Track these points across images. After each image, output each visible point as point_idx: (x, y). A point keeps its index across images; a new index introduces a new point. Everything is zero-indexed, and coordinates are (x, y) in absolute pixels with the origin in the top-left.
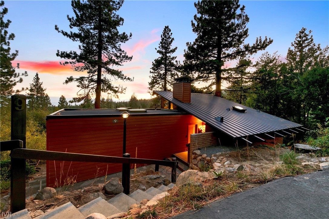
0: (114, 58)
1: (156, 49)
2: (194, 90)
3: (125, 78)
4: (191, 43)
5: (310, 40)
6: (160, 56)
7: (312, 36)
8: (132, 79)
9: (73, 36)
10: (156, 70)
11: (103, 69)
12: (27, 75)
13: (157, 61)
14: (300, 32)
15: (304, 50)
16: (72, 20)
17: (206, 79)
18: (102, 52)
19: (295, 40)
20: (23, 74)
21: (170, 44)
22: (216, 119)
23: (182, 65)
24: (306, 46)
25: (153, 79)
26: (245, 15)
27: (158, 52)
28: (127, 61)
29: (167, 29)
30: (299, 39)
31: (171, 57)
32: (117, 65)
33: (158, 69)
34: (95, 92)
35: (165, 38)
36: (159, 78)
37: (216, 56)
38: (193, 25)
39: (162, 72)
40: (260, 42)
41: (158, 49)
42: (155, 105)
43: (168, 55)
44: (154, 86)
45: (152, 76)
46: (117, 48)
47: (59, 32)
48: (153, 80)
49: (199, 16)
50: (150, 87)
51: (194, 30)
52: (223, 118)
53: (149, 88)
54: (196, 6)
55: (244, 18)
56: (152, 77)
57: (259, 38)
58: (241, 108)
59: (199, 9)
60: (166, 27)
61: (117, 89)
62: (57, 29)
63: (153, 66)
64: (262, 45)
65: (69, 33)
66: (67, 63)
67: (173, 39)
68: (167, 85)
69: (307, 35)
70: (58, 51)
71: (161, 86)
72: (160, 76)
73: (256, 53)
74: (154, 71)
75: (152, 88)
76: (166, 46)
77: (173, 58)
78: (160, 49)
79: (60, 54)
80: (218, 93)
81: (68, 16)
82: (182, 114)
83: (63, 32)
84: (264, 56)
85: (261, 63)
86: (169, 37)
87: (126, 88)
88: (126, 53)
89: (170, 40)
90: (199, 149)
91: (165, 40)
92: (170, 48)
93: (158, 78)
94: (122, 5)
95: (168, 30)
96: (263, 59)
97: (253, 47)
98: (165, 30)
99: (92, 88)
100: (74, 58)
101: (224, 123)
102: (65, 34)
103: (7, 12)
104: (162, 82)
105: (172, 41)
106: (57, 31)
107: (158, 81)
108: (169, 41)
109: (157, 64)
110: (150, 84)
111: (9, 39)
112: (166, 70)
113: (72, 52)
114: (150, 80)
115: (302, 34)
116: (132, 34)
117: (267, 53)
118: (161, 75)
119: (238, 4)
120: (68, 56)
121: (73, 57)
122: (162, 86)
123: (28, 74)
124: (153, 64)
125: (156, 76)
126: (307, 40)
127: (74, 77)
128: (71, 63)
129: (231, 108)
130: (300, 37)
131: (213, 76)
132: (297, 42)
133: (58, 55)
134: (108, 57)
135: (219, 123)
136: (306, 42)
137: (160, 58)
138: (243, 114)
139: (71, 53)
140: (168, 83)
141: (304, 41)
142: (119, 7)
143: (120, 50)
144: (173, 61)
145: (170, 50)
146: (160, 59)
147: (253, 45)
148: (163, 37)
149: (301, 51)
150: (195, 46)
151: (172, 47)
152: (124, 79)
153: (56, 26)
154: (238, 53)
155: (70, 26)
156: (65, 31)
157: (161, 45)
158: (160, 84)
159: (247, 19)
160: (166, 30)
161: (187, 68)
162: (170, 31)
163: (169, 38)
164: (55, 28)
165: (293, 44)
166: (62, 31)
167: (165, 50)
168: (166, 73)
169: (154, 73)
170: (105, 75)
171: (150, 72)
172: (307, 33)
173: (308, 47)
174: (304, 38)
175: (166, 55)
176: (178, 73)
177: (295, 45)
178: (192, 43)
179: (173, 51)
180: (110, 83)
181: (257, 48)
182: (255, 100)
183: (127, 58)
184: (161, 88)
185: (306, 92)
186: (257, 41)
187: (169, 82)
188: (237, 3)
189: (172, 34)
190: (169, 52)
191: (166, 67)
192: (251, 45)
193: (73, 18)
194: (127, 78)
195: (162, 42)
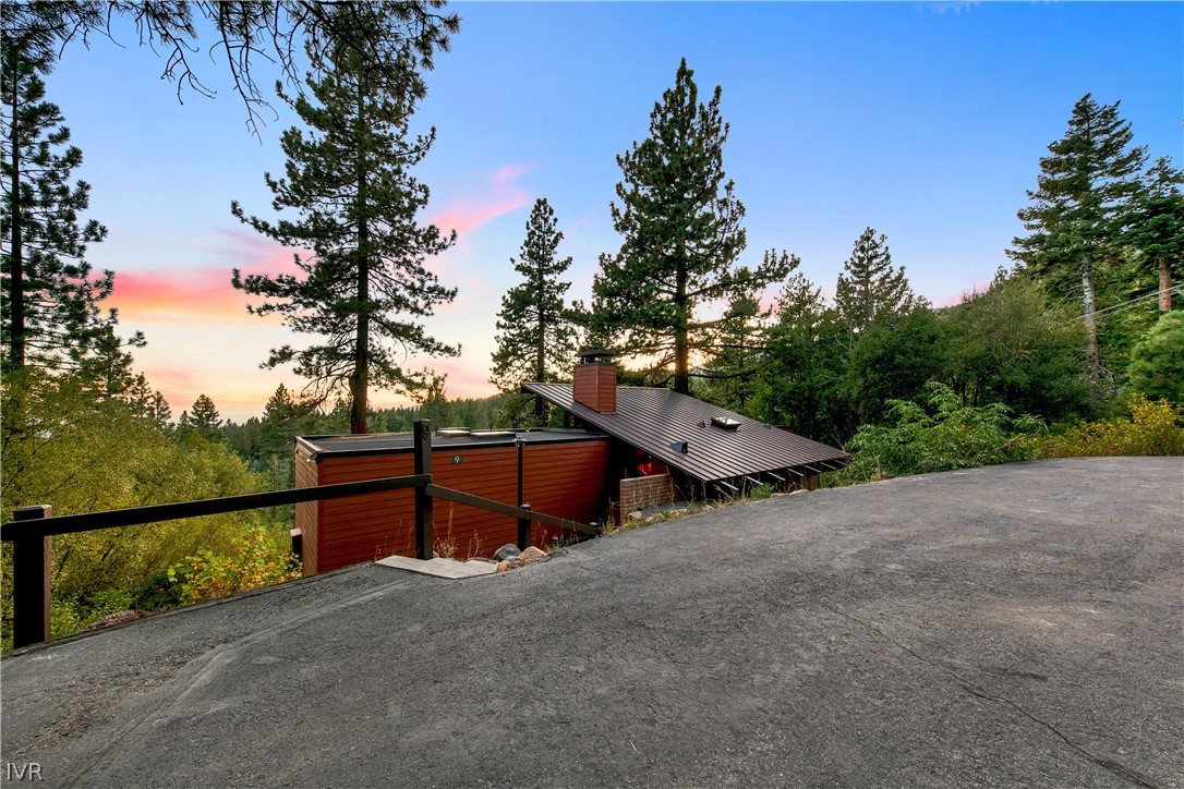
0: (402, 292)
1: (513, 261)
2: (623, 378)
3: (438, 348)
4: (609, 256)
5: (884, 257)
6: (526, 279)
7: (887, 248)
8: (457, 349)
9: (286, 232)
10: (514, 320)
11: (372, 324)
12: (145, 343)
13: (515, 294)
14: (862, 237)
15: (872, 279)
16: (279, 186)
17: (650, 349)
18: (370, 277)
19: (852, 256)
20: (131, 342)
21: (552, 248)
22: (672, 446)
23: (589, 313)
24: (876, 271)
25: (505, 343)
26: (735, 200)
27: (519, 268)
28: (443, 300)
29: (542, 208)
30: (859, 254)
31: (557, 284)
32: (415, 314)
33: (520, 317)
34: (348, 387)
35: (537, 232)
36: (523, 342)
37: (675, 290)
38: (616, 213)
39: (531, 325)
40: (773, 263)
41: (519, 261)
42: (513, 418)
43: (546, 278)
44: (510, 364)
45: (502, 336)
46: (411, 265)
47: (243, 220)
48: (507, 347)
49: (629, 188)
50: (497, 366)
51: (617, 227)
52: (686, 443)
53: (495, 370)
54: (620, 165)
55: (734, 208)
56: (504, 339)
57: (770, 252)
58: (730, 422)
59: (628, 170)
60: (539, 201)
61: (418, 380)
62: (236, 211)
63: (504, 308)
64: (777, 270)
65: (274, 224)
66: (268, 307)
67: (560, 235)
68: (546, 360)
69: (877, 246)
70: (236, 272)
71: (528, 365)
72: (526, 337)
73: (764, 287)
74: (507, 323)
75: (504, 369)
76: (541, 252)
77: (561, 288)
78: (524, 262)
79: (242, 281)
80: (682, 383)
81: (267, 175)
82: (599, 439)
83: (255, 223)
84: (795, 285)
85: (786, 300)
86: (550, 228)
87: (446, 375)
88: (436, 280)
89: (552, 238)
90: (639, 510)
91: (539, 237)
92: (552, 259)
93: (520, 341)
94: (427, 152)
95: (545, 209)
96: (792, 290)
97: (760, 274)
98: (537, 208)
99: (341, 376)
100: (286, 293)
101: (689, 454)
102: (263, 227)
103: (80, 162)
104: (531, 353)
105: (556, 241)
106: (238, 219)
107: (521, 350)
108: (549, 240)
109: (517, 304)
110: (496, 358)
111: (87, 239)
112: (541, 318)
113: (284, 277)
114: (496, 348)
115: (867, 245)
116: (457, 232)
117: (801, 275)
118: (528, 333)
119: (722, 170)
120: (270, 288)
121: (285, 290)
122: (534, 366)
123: (146, 340)
124: (506, 303)
125: (513, 335)
126: (876, 256)
127: (294, 348)
128: (281, 308)
129: (708, 422)
130: (862, 249)
131: (668, 341)
132: (857, 261)
133: (236, 284)
134: (383, 289)
135: (679, 454)
136: (875, 261)
137: (525, 285)
138: (731, 435)
139: (280, 281)
140: (548, 355)
141: (871, 259)
142: (418, 159)
143: (421, 271)
144: (560, 294)
145: (551, 265)
146: (524, 288)
147: (757, 270)
148: (532, 228)
149: (865, 282)
150: (622, 265)
151: (558, 257)
152: (434, 349)
153: (234, 205)
154: (726, 283)
155: (275, 204)
156: (261, 218)
157: (526, 249)
158: (527, 357)
159: (742, 210)
160: (540, 211)
161: (603, 322)
162: (551, 212)
163: (549, 231)
164: (231, 210)
165: (849, 264)
166: (254, 219)
167: (539, 264)
168: (542, 327)
169: (508, 328)
170: (380, 341)
171: (498, 325)
172: (878, 241)
173: (879, 273)
174: (870, 252)
175: (541, 278)
176: (575, 327)
177: (853, 268)
178: (614, 258)
179: (561, 267)
180: (389, 359)
181: (766, 277)
182: (768, 400)
183: (440, 292)
184: (528, 370)
185: (860, 382)
186: (766, 261)
187: (549, 352)
188: (718, 169)
189: (556, 220)
190: (549, 272)
191: (542, 310)
192: (753, 269)
193: (282, 182)
194: (443, 347)
195: (530, 240)
